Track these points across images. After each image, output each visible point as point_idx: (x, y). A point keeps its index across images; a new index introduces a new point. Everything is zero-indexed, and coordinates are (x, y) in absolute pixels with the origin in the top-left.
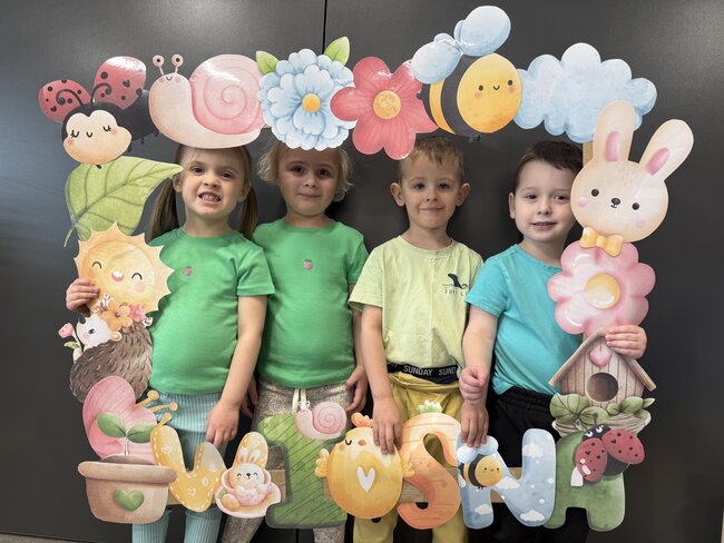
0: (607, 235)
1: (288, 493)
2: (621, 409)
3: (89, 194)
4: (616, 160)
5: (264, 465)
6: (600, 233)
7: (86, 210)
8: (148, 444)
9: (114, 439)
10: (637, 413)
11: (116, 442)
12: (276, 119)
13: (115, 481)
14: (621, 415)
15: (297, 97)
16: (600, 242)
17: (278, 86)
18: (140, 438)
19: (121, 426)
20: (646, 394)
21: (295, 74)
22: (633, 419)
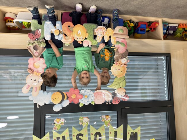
0: (36, 75)
1: (93, 30)
2: (33, 44)
3: (122, 83)
4: (35, 87)
8: (117, 41)
9: (122, 42)
12: (92, 94)
13: (123, 35)
15: (88, 98)
16: (38, 74)
19: (121, 45)
21: (88, 101)
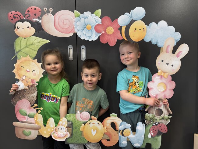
0: (164, 73)
1: (72, 135)
2: (163, 118)
3: (21, 46)
4: (169, 53)
5: (66, 127)
6: (163, 72)
7: (20, 50)
8: (34, 118)
9: (24, 116)
10: (167, 120)
11: (24, 117)
12: (78, 30)
13: (23, 128)
14: (163, 120)
15: (85, 25)
16: (162, 74)
17: (80, 21)
18: (31, 116)
19: (26, 113)
20: (170, 115)
21: (85, 18)
22: (166, 121)
